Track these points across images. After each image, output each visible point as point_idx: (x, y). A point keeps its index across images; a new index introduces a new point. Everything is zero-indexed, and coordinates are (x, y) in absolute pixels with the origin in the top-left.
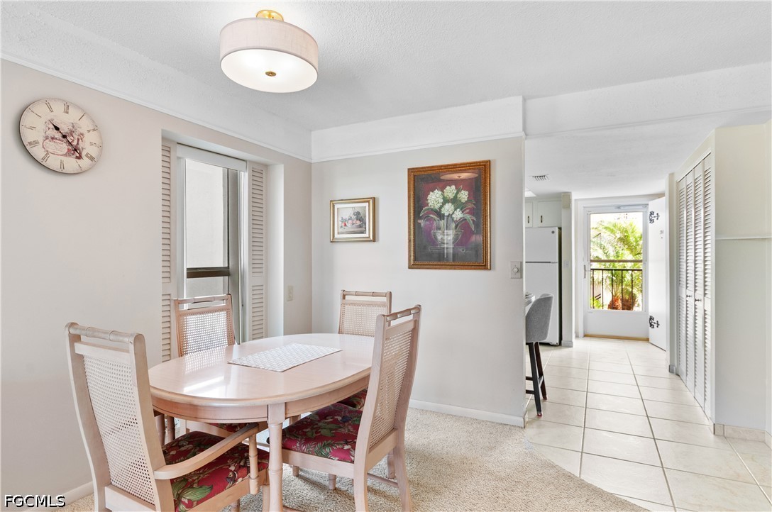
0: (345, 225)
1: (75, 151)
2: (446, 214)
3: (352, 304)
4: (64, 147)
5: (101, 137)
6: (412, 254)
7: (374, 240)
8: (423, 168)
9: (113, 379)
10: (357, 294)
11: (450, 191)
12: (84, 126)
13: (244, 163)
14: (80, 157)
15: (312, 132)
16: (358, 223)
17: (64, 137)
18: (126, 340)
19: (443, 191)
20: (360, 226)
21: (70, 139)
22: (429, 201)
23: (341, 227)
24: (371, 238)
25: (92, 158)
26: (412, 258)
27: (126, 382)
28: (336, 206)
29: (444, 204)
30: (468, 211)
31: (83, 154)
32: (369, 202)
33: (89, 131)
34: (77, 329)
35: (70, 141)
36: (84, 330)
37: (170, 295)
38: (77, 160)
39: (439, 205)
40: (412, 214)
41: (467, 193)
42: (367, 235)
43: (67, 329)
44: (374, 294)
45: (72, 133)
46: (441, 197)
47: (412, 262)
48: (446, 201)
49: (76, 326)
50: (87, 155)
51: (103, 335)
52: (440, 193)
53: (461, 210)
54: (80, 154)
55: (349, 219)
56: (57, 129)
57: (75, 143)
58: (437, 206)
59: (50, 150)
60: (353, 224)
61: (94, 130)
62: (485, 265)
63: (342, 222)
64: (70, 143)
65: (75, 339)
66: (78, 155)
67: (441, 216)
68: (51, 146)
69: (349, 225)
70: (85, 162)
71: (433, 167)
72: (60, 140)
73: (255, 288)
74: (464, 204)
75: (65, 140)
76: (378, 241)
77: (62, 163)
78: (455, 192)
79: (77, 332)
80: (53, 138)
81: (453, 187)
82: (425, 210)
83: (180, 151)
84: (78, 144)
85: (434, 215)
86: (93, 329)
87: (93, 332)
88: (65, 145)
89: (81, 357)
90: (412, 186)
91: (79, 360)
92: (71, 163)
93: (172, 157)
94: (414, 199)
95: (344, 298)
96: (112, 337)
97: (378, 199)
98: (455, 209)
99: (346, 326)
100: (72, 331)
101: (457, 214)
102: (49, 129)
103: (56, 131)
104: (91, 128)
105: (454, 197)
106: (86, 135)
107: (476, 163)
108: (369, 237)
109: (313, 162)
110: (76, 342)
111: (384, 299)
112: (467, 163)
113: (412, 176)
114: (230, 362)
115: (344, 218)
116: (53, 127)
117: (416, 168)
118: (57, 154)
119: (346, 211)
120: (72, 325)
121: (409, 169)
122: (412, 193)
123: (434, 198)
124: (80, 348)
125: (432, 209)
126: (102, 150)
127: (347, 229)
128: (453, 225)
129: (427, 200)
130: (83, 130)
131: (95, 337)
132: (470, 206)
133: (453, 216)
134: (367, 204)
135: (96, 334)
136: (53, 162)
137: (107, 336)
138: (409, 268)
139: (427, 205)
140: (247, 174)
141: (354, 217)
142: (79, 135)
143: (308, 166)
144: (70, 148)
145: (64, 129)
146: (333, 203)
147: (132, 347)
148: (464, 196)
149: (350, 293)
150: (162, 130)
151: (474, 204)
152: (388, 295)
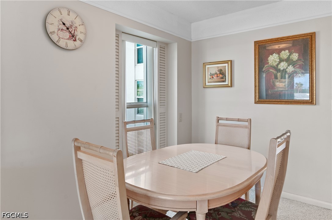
0: (213, 78)
1: (73, 37)
2: (282, 69)
3: (224, 125)
4: (67, 35)
5: (85, 29)
6: (257, 94)
7: (231, 86)
8: (265, 40)
9: (101, 177)
10: (227, 119)
11: (285, 54)
12: (77, 22)
13: (156, 43)
14: (75, 40)
15: (192, 24)
16: (221, 75)
17: (68, 29)
18: (111, 153)
19: (279, 54)
20: (222, 78)
21: (70, 30)
22: (269, 61)
23: (210, 79)
24: (230, 85)
25: (81, 41)
26: (257, 97)
27: (109, 181)
28: (207, 66)
29: (280, 62)
30: (298, 66)
31: (77, 38)
32: (228, 63)
33: (80, 25)
34: (79, 143)
35: (71, 31)
36: (83, 144)
37: (118, 118)
38: (74, 42)
39: (276, 63)
40: (257, 70)
41: (297, 55)
42: (226, 83)
43: (73, 142)
44: (239, 120)
45: (71, 26)
46: (278, 58)
47: (257, 100)
48: (281, 60)
49: (78, 141)
50: (79, 39)
51: (95, 149)
52: (277, 55)
53: (293, 66)
54: (75, 38)
55: (215, 74)
56: (64, 24)
57: (73, 32)
58: (275, 64)
59: (61, 37)
60: (218, 77)
61: (82, 25)
62: (312, 102)
63: (211, 75)
64: (70, 32)
65: (77, 149)
66: (74, 39)
67: (278, 70)
68: (61, 34)
69: (215, 77)
70: (78, 43)
71: (272, 39)
72: (66, 31)
73: (161, 114)
74: (295, 62)
75: (68, 30)
76: (234, 86)
77: (66, 44)
78: (289, 54)
79: (79, 145)
80: (62, 30)
81: (287, 51)
82: (266, 67)
83: (123, 37)
84: (74, 32)
85: (273, 69)
86: (89, 144)
87: (88, 145)
88: (68, 33)
89: (81, 160)
90: (257, 52)
91: (79, 161)
92: (71, 44)
93: (119, 40)
94: (259, 60)
95: (218, 122)
96: (101, 151)
97: (234, 61)
98: (289, 66)
99: (220, 139)
100: (76, 144)
101: (290, 68)
102: (60, 24)
103: (64, 26)
104: (81, 24)
105: (288, 58)
106: (79, 27)
107: (305, 34)
108: (228, 85)
109: (192, 41)
110: (78, 150)
111: (247, 124)
112: (298, 35)
113: (257, 46)
114: (160, 162)
115: (212, 73)
116: (62, 23)
117: (260, 41)
118: (64, 39)
119: (213, 69)
120: (76, 140)
121: (255, 42)
122: (257, 57)
123: (273, 59)
124: (81, 155)
125: (271, 66)
126: (86, 36)
127: (213, 80)
128: (287, 76)
129: (268, 60)
130: (77, 25)
131: (90, 149)
132: (300, 63)
133: (287, 70)
134: (226, 65)
135: (91, 147)
136: (62, 43)
137: (98, 150)
138: (255, 103)
139: (268, 63)
140: (157, 49)
141: (218, 72)
142: (75, 28)
143: (190, 43)
144: (71, 35)
145: (68, 24)
146: (205, 64)
147: (115, 159)
148: (295, 57)
149: (222, 119)
150: (116, 24)
151: (303, 62)
152: (249, 121)
